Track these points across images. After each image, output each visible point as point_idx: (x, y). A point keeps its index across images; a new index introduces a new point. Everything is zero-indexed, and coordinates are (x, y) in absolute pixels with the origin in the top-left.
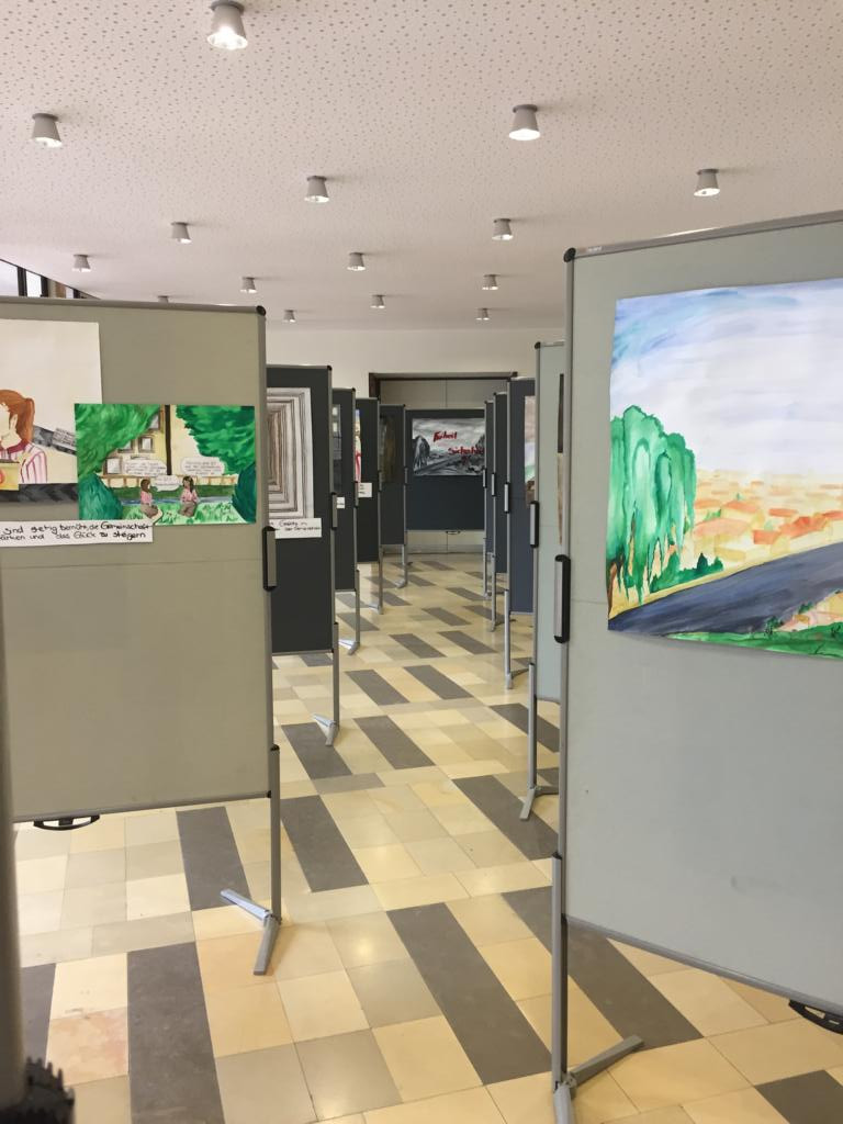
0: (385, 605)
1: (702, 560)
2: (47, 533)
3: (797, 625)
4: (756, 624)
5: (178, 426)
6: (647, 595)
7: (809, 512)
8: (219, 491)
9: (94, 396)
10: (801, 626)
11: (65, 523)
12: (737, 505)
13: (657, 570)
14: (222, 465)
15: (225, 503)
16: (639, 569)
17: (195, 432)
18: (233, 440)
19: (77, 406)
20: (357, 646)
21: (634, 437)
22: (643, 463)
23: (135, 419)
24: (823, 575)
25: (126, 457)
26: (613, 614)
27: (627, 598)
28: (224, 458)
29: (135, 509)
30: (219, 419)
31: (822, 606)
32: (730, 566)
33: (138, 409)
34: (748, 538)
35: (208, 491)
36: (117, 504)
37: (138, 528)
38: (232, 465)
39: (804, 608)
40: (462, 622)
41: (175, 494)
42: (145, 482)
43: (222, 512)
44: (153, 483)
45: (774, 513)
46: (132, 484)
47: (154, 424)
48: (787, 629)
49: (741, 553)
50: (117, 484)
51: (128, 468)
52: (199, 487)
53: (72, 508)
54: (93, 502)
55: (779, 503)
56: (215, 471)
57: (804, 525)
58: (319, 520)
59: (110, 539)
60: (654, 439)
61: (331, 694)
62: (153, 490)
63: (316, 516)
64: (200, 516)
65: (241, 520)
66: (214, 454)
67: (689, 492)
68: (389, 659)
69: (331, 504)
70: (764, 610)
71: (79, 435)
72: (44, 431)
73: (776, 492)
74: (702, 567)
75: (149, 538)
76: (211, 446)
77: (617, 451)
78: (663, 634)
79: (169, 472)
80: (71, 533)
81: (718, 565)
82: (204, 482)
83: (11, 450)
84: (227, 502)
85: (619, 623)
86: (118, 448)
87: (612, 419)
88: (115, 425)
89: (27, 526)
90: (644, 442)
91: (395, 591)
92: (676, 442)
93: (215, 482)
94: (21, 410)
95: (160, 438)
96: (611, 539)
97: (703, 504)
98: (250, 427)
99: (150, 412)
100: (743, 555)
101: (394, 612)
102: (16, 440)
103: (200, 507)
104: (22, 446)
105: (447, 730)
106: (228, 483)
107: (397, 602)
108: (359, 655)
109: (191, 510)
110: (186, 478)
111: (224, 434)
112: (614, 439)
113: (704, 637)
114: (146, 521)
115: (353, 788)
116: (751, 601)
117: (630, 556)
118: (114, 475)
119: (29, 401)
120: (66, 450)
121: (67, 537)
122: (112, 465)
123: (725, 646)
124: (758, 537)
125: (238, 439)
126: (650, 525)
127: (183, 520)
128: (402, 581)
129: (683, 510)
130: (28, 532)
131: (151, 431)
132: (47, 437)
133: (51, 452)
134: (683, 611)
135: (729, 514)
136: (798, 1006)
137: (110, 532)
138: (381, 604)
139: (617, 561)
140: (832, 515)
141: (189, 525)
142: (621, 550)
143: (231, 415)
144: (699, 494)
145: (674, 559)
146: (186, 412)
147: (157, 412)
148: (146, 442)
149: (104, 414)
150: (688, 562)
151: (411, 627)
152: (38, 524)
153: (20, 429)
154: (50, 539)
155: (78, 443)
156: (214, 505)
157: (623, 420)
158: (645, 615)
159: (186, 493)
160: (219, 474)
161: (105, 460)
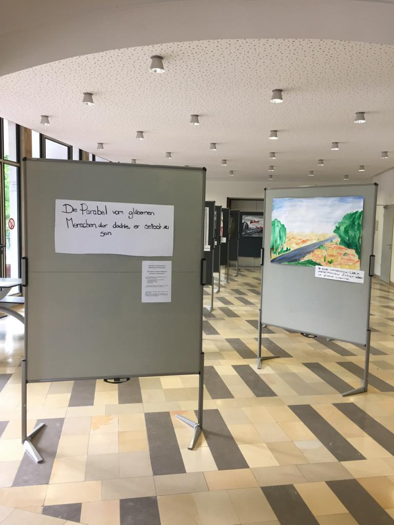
0: (229, 281)
1: (287, 248)
3: (302, 261)
4: (296, 260)
6: (278, 256)
7: (304, 239)
10: (303, 261)
12: (293, 238)
13: (279, 251)
16: (276, 250)
20: (219, 291)
21: (276, 225)
22: (277, 229)
24: (306, 251)
26: (272, 259)
27: (274, 256)
31: (306, 257)
32: (292, 249)
34: (295, 244)
39: (304, 257)
40: (256, 287)
45: (299, 239)
48: (301, 261)
49: (294, 247)
55: (300, 238)
57: (304, 242)
58: (209, 246)
60: (279, 225)
61: (211, 302)
63: (209, 245)
67: (285, 235)
68: (229, 295)
69: (213, 243)
70: (297, 258)
73: (299, 235)
74: (287, 250)
77: (273, 227)
78: (280, 263)
81: (290, 249)
85: (273, 261)
87: (272, 221)
90: (278, 226)
91: (233, 278)
92: (283, 226)
96: (271, 244)
97: (288, 238)
100: (293, 247)
101: (232, 283)
105: (245, 311)
107: (233, 280)
108: (219, 293)
112: (272, 225)
113: (287, 263)
115: (216, 320)
116: (295, 256)
117: (275, 248)
123: (291, 265)
124: (296, 244)
126: (278, 242)
128: (236, 275)
129: (284, 239)
134: (284, 258)
135: (292, 240)
136: (302, 334)
138: (228, 281)
139: (272, 249)
140: (308, 240)
142: (273, 247)
144: (287, 236)
145: (282, 248)
150: (285, 249)
151: (236, 287)
157: (274, 221)
158: (278, 259)
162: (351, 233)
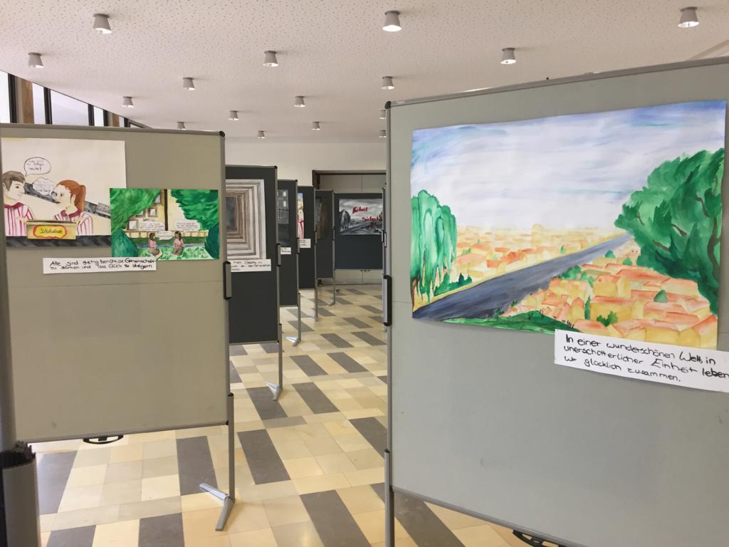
0: (320, 316)
1: (461, 277)
2: (93, 265)
3: (511, 313)
4: (490, 313)
5: (172, 201)
6: (433, 298)
7: (515, 249)
8: (197, 240)
9: (121, 184)
10: (513, 314)
11: (103, 259)
12: (478, 246)
13: (437, 284)
14: (199, 225)
15: (200, 247)
16: (428, 283)
17: (182, 205)
18: (205, 209)
19: (111, 190)
20: (299, 341)
21: (424, 208)
22: (429, 222)
23: (146, 197)
25: (140, 220)
26: (415, 309)
27: (422, 300)
28: (200, 220)
29: (146, 251)
30: (197, 197)
31: (524, 302)
32: (476, 280)
33: (147, 191)
34: (484, 264)
35: (190, 240)
36: (135, 247)
37: (148, 262)
38: (205, 225)
39: (514, 303)
40: (368, 326)
41: (170, 242)
42: (152, 235)
43: (199, 253)
44: (157, 235)
45: (498, 250)
46: (144, 235)
47: (158, 200)
48: (506, 315)
49: (481, 273)
50: (135, 235)
51: (142, 226)
52: (185, 238)
53: (108, 250)
54: (120, 246)
55: (500, 244)
56: (195, 228)
57: (513, 256)
58: (270, 260)
59: (131, 268)
60: (434, 209)
62: (156, 239)
63: (267, 258)
64: (185, 255)
65: (210, 257)
66: (193, 218)
67: (453, 239)
68: (318, 349)
69: (277, 251)
70: (493, 305)
71: (112, 207)
72: (91, 205)
73: (498, 238)
74: (461, 281)
75: (154, 268)
76: (192, 214)
77: (414, 217)
78: (441, 319)
79: (167, 229)
80: (107, 265)
81: (469, 280)
82: (188, 235)
83: (71, 216)
84: (201, 246)
85: (418, 314)
86: (136, 214)
87: (412, 197)
88: (134, 201)
89: (81, 260)
90: (429, 211)
91: (326, 307)
92: (446, 210)
93: (195, 235)
94: (78, 191)
95: (161, 209)
96: (413, 266)
97: (460, 245)
98: (216, 202)
99: (155, 194)
100: (482, 274)
101: (325, 320)
102: (74, 210)
103: (185, 250)
104: (78, 213)
105: (349, 391)
106: (202, 235)
107: (328, 314)
108: (300, 346)
109: (179, 251)
110: (177, 232)
111: (200, 207)
112: (414, 209)
113: (462, 321)
114: (153, 258)
115: (286, 425)
116: (487, 300)
117: (423, 275)
118: (133, 231)
119: (82, 186)
120: (104, 216)
121: (104, 267)
122: (132, 225)
123: (477, 326)
124: (490, 264)
125: (209, 209)
126: (434, 257)
127: (175, 257)
128: (332, 301)
129: (451, 248)
130: (81, 264)
131: (155, 204)
132: (93, 208)
133: (95, 217)
134: (452, 306)
135: (475, 251)
136: (518, 534)
137: (131, 264)
138: (317, 315)
139: (416, 278)
140: (526, 251)
141: (179, 260)
142: (418, 272)
143: (204, 195)
144: (459, 239)
145: (446, 277)
146: (177, 193)
147: (160, 193)
148: (153, 211)
149: (127, 195)
150: (454, 279)
151: (334, 329)
152: (87, 260)
153: (77, 203)
154: (94, 269)
155: (112, 211)
156: (193, 248)
157: (418, 198)
159: (177, 241)
160: (197, 230)
161: (128, 221)
162: (680, 225)
